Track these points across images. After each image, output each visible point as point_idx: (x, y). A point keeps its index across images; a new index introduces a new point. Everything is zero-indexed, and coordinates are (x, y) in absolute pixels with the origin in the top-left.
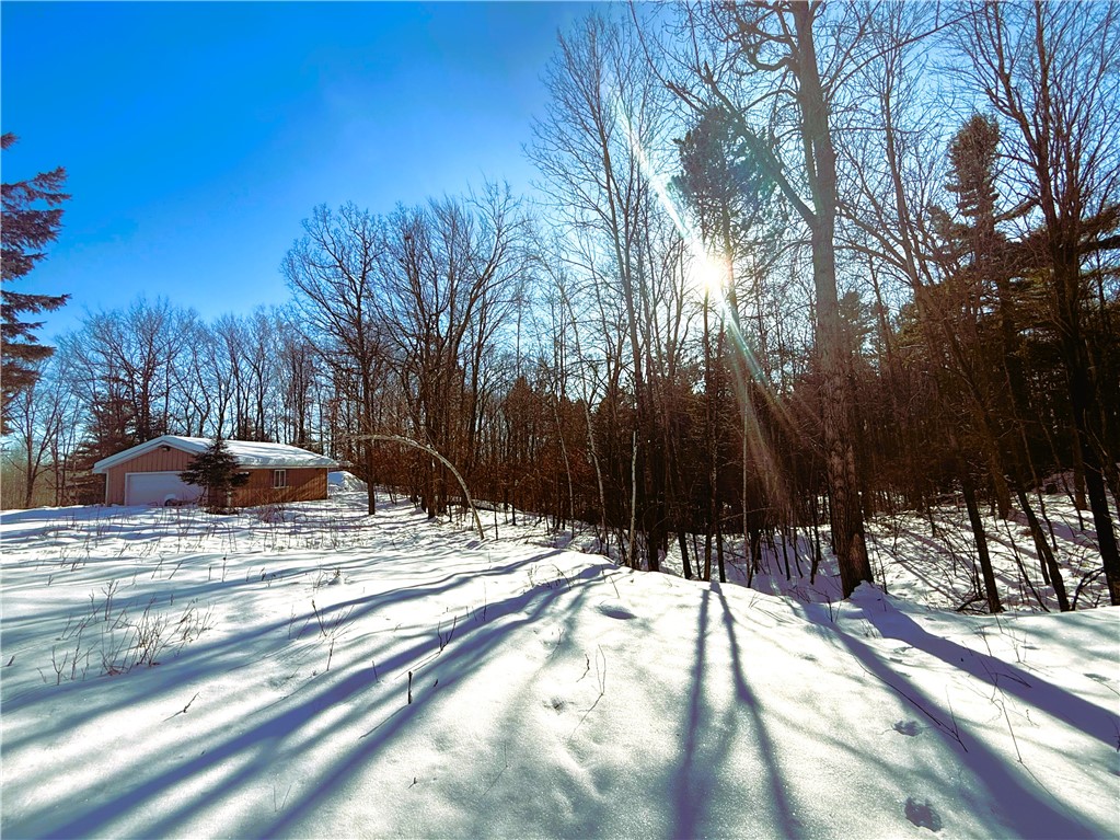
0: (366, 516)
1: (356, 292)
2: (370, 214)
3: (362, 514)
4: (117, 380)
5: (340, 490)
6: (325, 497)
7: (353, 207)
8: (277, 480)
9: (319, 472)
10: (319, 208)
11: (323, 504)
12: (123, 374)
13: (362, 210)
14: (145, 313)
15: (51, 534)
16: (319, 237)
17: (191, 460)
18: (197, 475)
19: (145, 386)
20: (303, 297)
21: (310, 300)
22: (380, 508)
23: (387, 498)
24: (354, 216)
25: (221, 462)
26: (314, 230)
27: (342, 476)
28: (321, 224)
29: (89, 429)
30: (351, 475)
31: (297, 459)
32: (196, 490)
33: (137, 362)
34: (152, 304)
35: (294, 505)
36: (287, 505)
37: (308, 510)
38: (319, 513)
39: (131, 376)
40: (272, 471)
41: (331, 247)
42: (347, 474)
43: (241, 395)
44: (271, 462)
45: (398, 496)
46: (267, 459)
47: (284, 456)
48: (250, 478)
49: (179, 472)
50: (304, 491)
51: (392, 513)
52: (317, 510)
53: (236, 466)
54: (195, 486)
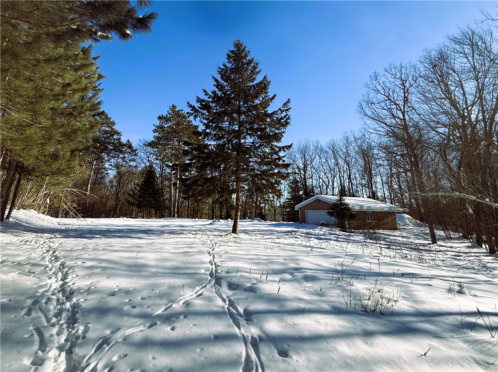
0: (430, 244)
1: (401, 110)
2: (403, 65)
3: (427, 242)
4: (295, 173)
5: (404, 225)
6: (396, 229)
7: (392, 65)
8: (368, 217)
9: (390, 214)
10: (372, 75)
11: (397, 233)
12: (297, 171)
13: (398, 65)
14: (302, 146)
15: (294, 233)
16: (374, 88)
17: (330, 206)
18: (334, 213)
19: (304, 175)
20: (370, 122)
21: (374, 122)
22: (439, 239)
23: (442, 233)
24: (393, 70)
25: (343, 207)
26: (371, 86)
27: (403, 217)
28: (374, 82)
29: (289, 193)
30: (409, 217)
31: (378, 206)
32: (333, 219)
33: (301, 166)
34: (303, 142)
35: (381, 231)
36: (377, 231)
37: (389, 235)
38: (397, 238)
39: (300, 171)
40: (365, 212)
41: (382, 91)
42: (406, 216)
43: (341, 175)
44: (364, 208)
45: (452, 233)
46: (362, 206)
47: (370, 205)
48: (357, 216)
49: (327, 211)
50: (384, 224)
51: (449, 245)
52: (395, 236)
53: (349, 209)
54: (333, 217)
